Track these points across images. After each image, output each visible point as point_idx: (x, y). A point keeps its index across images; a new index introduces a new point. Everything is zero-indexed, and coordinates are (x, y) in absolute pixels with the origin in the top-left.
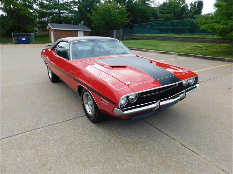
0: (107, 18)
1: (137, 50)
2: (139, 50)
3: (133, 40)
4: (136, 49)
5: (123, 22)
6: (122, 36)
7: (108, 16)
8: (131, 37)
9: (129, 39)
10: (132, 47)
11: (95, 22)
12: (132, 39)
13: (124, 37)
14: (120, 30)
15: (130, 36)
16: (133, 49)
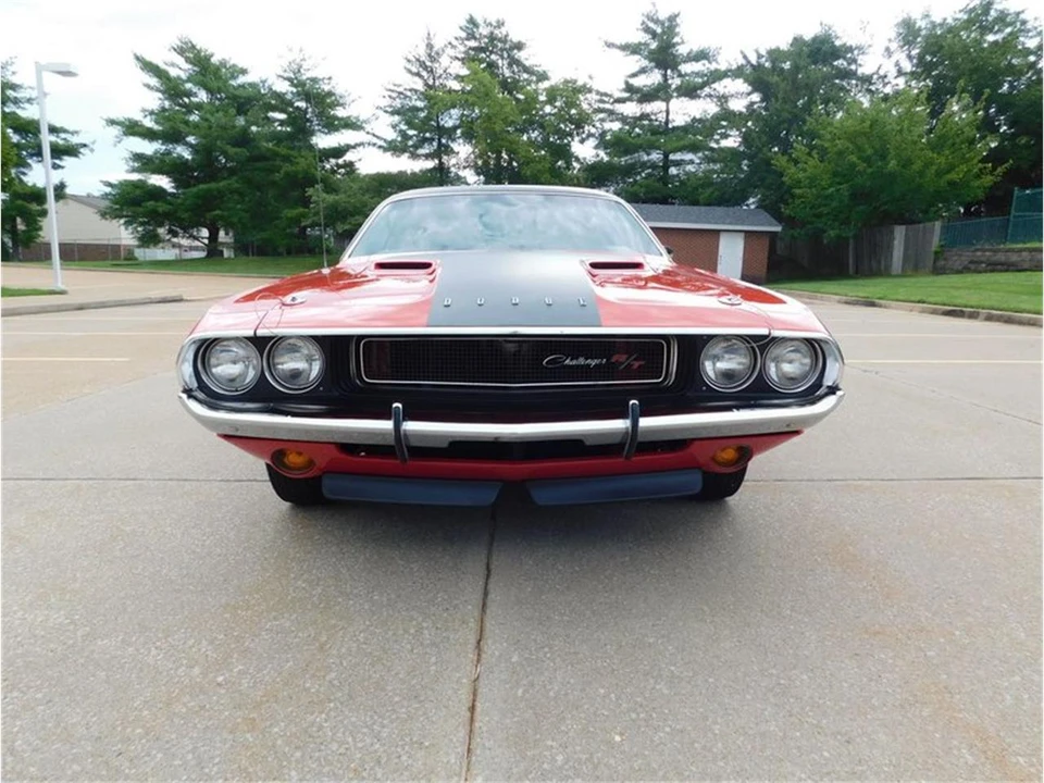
0: (862, 166)
1: (982, 316)
2: (989, 318)
3: (992, 271)
4: (980, 310)
5: (952, 184)
6: (936, 253)
7: (867, 160)
8: (983, 259)
9: (973, 267)
10: (958, 301)
11: (798, 191)
12: (989, 268)
13: (945, 259)
14: (929, 224)
15: (984, 251)
16: (962, 311)
